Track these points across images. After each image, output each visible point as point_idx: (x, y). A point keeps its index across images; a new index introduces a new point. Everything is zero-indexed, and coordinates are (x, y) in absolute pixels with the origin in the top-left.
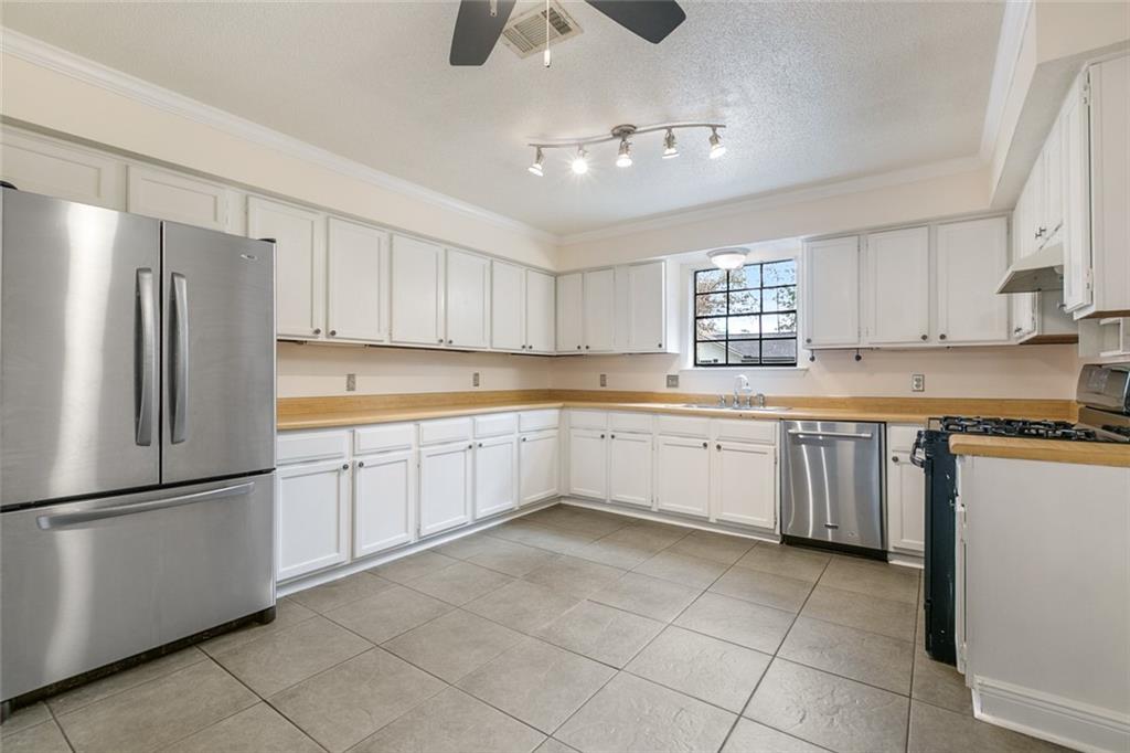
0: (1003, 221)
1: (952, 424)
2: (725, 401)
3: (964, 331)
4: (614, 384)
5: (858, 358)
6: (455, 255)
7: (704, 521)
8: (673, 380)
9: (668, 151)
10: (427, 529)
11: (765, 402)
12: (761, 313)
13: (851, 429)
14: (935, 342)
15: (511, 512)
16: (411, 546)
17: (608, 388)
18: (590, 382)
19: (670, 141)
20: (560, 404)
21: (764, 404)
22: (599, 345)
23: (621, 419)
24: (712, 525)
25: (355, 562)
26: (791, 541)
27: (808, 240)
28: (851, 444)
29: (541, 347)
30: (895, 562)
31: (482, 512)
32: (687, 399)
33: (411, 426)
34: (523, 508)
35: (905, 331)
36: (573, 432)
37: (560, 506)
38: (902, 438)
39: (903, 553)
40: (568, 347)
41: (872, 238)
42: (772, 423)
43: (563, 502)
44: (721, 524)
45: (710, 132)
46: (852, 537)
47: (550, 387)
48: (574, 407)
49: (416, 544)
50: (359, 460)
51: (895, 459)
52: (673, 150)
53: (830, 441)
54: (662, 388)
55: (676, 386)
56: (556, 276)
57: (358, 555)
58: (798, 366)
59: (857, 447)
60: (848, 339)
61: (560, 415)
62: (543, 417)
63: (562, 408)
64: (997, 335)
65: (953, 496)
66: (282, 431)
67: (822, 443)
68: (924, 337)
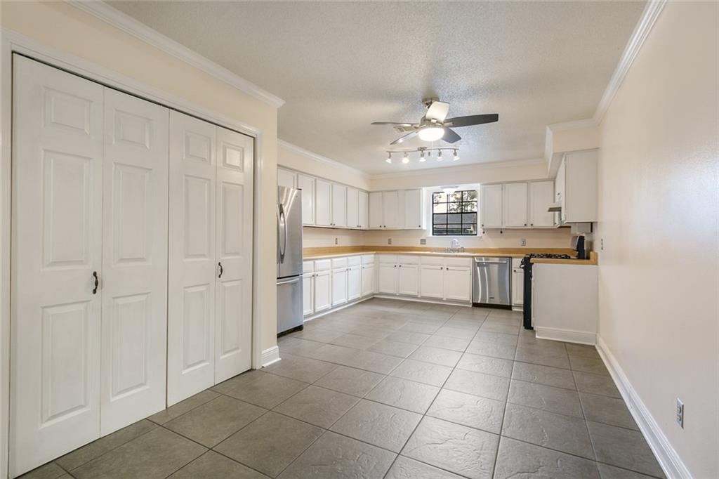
0: (553, 182)
1: (532, 255)
2: (448, 250)
3: (540, 223)
4: (395, 243)
5: (501, 232)
6: (335, 186)
7: (441, 300)
8: (423, 241)
9: (439, 158)
10: (335, 303)
11: (464, 250)
12: (462, 213)
13: (497, 260)
14: (529, 227)
15: (358, 299)
16: (329, 310)
17: (393, 245)
18: (383, 242)
19: (440, 154)
20: (375, 252)
21: (464, 252)
22: (390, 226)
23: (403, 258)
24: (444, 301)
25: (316, 313)
26: (476, 305)
27: (483, 185)
28: (497, 265)
29: (364, 227)
30: (514, 309)
31: (351, 298)
32: (430, 250)
33: (329, 260)
34: (363, 298)
35: (518, 222)
36: (381, 264)
37: (374, 298)
38: (517, 262)
39: (516, 306)
40: (375, 226)
41: (507, 185)
42: (468, 259)
43: (375, 296)
44: (448, 300)
45: (453, 151)
46: (497, 301)
47: (362, 244)
48: (381, 254)
49: (332, 309)
50: (317, 273)
51: (515, 271)
52: (441, 157)
53: (488, 265)
54: (418, 245)
55: (425, 244)
56: (369, 193)
57: (317, 311)
58: (478, 235)
59: (499, 267)
60: (498, 225)
61: (375, 258)
62: (368, 257)
63: (375, 254)
64: (550, 225)
65: (531, 277)
66: (305, 260)
67: (485, 266)
68: (525, 225)
